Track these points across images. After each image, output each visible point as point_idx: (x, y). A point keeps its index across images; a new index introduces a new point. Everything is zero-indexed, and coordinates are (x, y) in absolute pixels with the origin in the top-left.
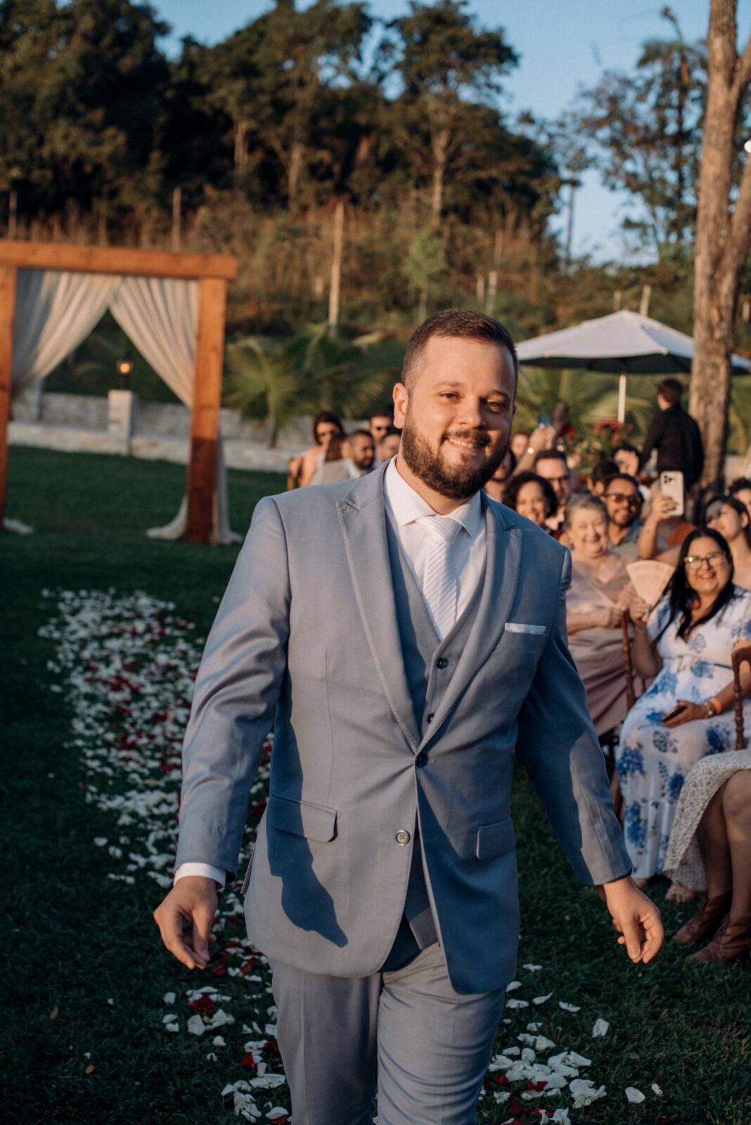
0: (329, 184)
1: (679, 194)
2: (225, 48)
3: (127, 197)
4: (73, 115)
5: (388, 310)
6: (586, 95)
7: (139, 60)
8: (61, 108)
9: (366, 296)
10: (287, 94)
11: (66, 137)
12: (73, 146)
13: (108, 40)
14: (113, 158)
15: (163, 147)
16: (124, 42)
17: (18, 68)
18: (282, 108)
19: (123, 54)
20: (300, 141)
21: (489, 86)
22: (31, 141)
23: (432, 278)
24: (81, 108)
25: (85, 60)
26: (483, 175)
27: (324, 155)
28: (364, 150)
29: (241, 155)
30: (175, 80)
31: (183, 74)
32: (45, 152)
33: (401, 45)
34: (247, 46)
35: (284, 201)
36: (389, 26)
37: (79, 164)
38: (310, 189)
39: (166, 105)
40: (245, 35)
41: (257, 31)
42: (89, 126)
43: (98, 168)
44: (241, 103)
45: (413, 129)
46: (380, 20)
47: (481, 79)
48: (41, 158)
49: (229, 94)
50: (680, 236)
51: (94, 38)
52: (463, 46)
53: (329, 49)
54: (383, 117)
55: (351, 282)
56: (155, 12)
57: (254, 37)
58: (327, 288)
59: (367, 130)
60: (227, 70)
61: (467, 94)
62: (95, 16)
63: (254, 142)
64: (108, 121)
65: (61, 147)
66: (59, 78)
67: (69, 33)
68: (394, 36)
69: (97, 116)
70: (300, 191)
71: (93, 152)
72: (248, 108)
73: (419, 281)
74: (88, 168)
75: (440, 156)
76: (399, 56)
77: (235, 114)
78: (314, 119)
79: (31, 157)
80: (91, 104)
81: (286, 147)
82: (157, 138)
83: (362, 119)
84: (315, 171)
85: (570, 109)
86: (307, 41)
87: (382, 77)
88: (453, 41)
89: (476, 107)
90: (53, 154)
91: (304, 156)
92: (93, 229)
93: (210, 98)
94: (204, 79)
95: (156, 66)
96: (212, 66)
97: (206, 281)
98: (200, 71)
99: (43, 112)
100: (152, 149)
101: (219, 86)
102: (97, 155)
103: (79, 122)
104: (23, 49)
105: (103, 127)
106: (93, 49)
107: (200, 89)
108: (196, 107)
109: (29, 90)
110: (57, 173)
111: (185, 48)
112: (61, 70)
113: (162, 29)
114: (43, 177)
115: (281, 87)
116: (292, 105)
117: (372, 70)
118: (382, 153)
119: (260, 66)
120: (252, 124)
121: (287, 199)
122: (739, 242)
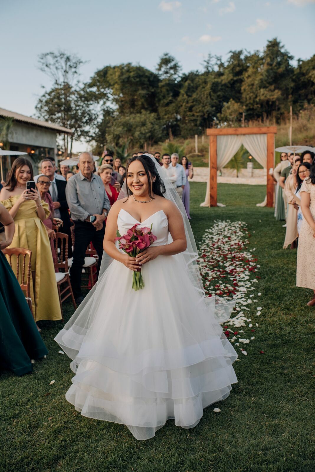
2: (311, 61)
3: (282, 110)
4: (265, 87)
7: (284, 68)
8: (263, 85)
11: (264, 94)
12: (266, 97)
13: (275, 64)
14: (277, 99)
15: (292, 94)
16: (279, 64)
17: (249, 76)
19: (279, 68)
22: (254, 96)
24: (267, 85)
25: (267, 71)
30: (295, 73)
31: (298, 71)
32: (257, 100)
37: (268, 101)
39: (293, 81)
42: (270, 90)
43: (274, 102)
48: (257, 102)
49: (312, 75)
51: (270, 64)
56: (289, 53)
60: (311, 67)
62: (270, 57)
64: (276, 88)
65: (262, 98)
66: (261, 77)
69: (272, 87)
71: (271, 97)
74: (270, 103)
79: (254, 101)
80: (270, 84)
82: (291, 91)
90: (260, 100)
92: (270, 121)
93: (307, 77)
94: (305, 72)
95: (290, 70)
96: (307, 68)
97: (269, 134)
98: (303, 69)
99: (257, 88)
100: (289, 95)
101: (309, 72)
102: (273, 99)
103: (267, 89)
104: (250, 70)
105: (274, 90)
106: (270, 67)
107: (304, 75)
108: (302, 80)
109: (252, 82)
110: (262, 105)
111: (299, 63)
112: (262, 75)
113: (291, 58)
114: (258, 107)
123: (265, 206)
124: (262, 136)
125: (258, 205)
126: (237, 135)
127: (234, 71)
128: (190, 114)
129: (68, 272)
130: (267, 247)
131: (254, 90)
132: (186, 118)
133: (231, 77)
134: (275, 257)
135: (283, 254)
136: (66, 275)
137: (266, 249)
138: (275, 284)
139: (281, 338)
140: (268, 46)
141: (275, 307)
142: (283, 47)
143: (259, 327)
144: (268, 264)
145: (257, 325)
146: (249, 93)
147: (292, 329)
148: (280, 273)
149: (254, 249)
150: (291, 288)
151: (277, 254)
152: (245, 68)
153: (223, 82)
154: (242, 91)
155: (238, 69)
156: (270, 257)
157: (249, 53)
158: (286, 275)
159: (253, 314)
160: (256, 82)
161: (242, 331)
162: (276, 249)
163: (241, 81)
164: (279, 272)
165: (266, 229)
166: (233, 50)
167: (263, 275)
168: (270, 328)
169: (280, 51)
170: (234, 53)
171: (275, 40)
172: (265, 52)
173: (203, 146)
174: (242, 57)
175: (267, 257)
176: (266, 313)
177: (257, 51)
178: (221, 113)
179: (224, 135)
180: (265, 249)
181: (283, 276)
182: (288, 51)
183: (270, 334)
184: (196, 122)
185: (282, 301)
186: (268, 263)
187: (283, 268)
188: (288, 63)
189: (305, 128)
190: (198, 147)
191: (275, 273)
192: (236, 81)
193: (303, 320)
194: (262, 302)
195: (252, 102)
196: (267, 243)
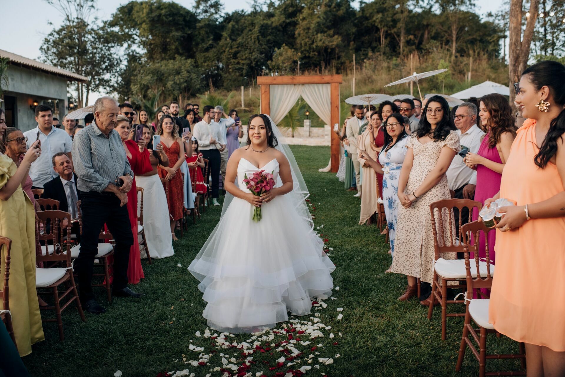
0: (414, 47)
1: (545, 35)
2: (375, 3)
3: (343, 59)
4: (323, 32)
6: (505, 3)
7: (345, 11)
8: (320, 29)
9: (424, 85)
10: (397, 16)
11: (321, 40)
12: (324, 43)
13: (334, 5)
14: (337, 45)
15: (354, 40)
16: (339, 5)
17: (304, 19)
18: (395, 22)
19: (340, 10)
20: (403, 33)
21: (471, 4)
22: (310, 42)
23: (446, 76)
24: (326, 30)
25: (325, 13)
26: (471, 38)
27: (412, 37)
28: (426, 34)
29: (383, 40)
30: (357, 16)
31: (361, 14)
32: (314, 46)
37: (326, 48)
38: (407, 50)
39: (355, 25)
42: (329, 36)
43: (333, 50)
44: (381, 22)
45: (443, 24)
47: (468, 3)
48: (313, 48)
49: (377, 19)
50: (546, 52)
51: (329, 5)
54: (433, 21)
59: (427, 26)
60: (375, 10)
61: (463, 8)
63: (387, 35)
64: (335, 33)
65: (320, 44)
66: (319, 20)
67: (320, 4)
69: (331, 32)
70: (404, 51)
72: (383, 24)
73: (442, 78)
74: (329, 50)
75: (454, 33)
77: (379, 26)
78: (407, 25)
79: (310, 48)
80: (329, 28)
81: (398, 36)
82: (352, 37)
83: (425, 22)
84: (408, 43)
85: (500, 9)
87: (431, 7)
89: (468, 13)
90: (317, 46)
91: (404, 38)
92: (329, 71)
93: (370, 21)
94: (368, 15)
95: (351, 12)
96: (370, 11)
97: (333, 84)
98: (366, 12)
99: (313, 33)
100: (351, 41)
101: (373, 16)
102: (332, 45)
103: (325, 35)
104: (306, 12)
105: (333, 36)
106: (329, 9)
107: (367, 19)
108: (365, 25)
109: (308, 26)
110: (319, 53)
111: (361, 5)
112: (319, 17)
114: (315, 55)
115: (395, 14)
116: (399, 20)
117: (427, 4)
118: (433, 34)
119: (387, 8)
120: (386, 29)
121: (399, 53)
122: (525, 51)
123: (329, 172)
124: (325, 86)
125: (321, 170)
126: (295, 85)
127: (287, 12)
128: (234, 62)
129: (70, 266)
130: (338, 222)
131: (310, 35)
132: (230, 67)
133: (283, 18)
134: (350, 237)
135: (359, 231)
136: (68, 271)
137: (337, 226)
138: (355, 272)
139: (376, 353)
141: (361, 306)
143: (343, 338)
144: (342, 246)
145: (340, 334)
146: (304, 38)
147: (388, 338)
148: (359, 258)
149: (322, 226)
150: (377, 279)
151: (352, 232)
152: (299, 9)
153: (274, 25)
154: (296, 36)
155: (291, 10)
156: (344, 237)
158: (367, 260)
159: (332, 317)
160: (313, 26)
161: (320, 345)
162: (349, 225)
163: (295, 24)
164: (358, 256)
165: (333, 200)
167: (339, 261)
168: (358, 339)
173: (250, 100)
175: (340, 237)
176: (350, 316)
178: (272, 61)
179: (279, 84)
180: (335, 225)
181: (364, 262)
183: (360, 347)
184: (242, 71)
185: (368, 297)
186: (343, 244)
187: (363, 251)
188: (349, 5)
189: (370, 80)
190: (244, 100)
191: (352, 258)
192: (289, 24)
193: (401, 324)
194: (342, 299)
195: (308, 49)
196: (337, 217)
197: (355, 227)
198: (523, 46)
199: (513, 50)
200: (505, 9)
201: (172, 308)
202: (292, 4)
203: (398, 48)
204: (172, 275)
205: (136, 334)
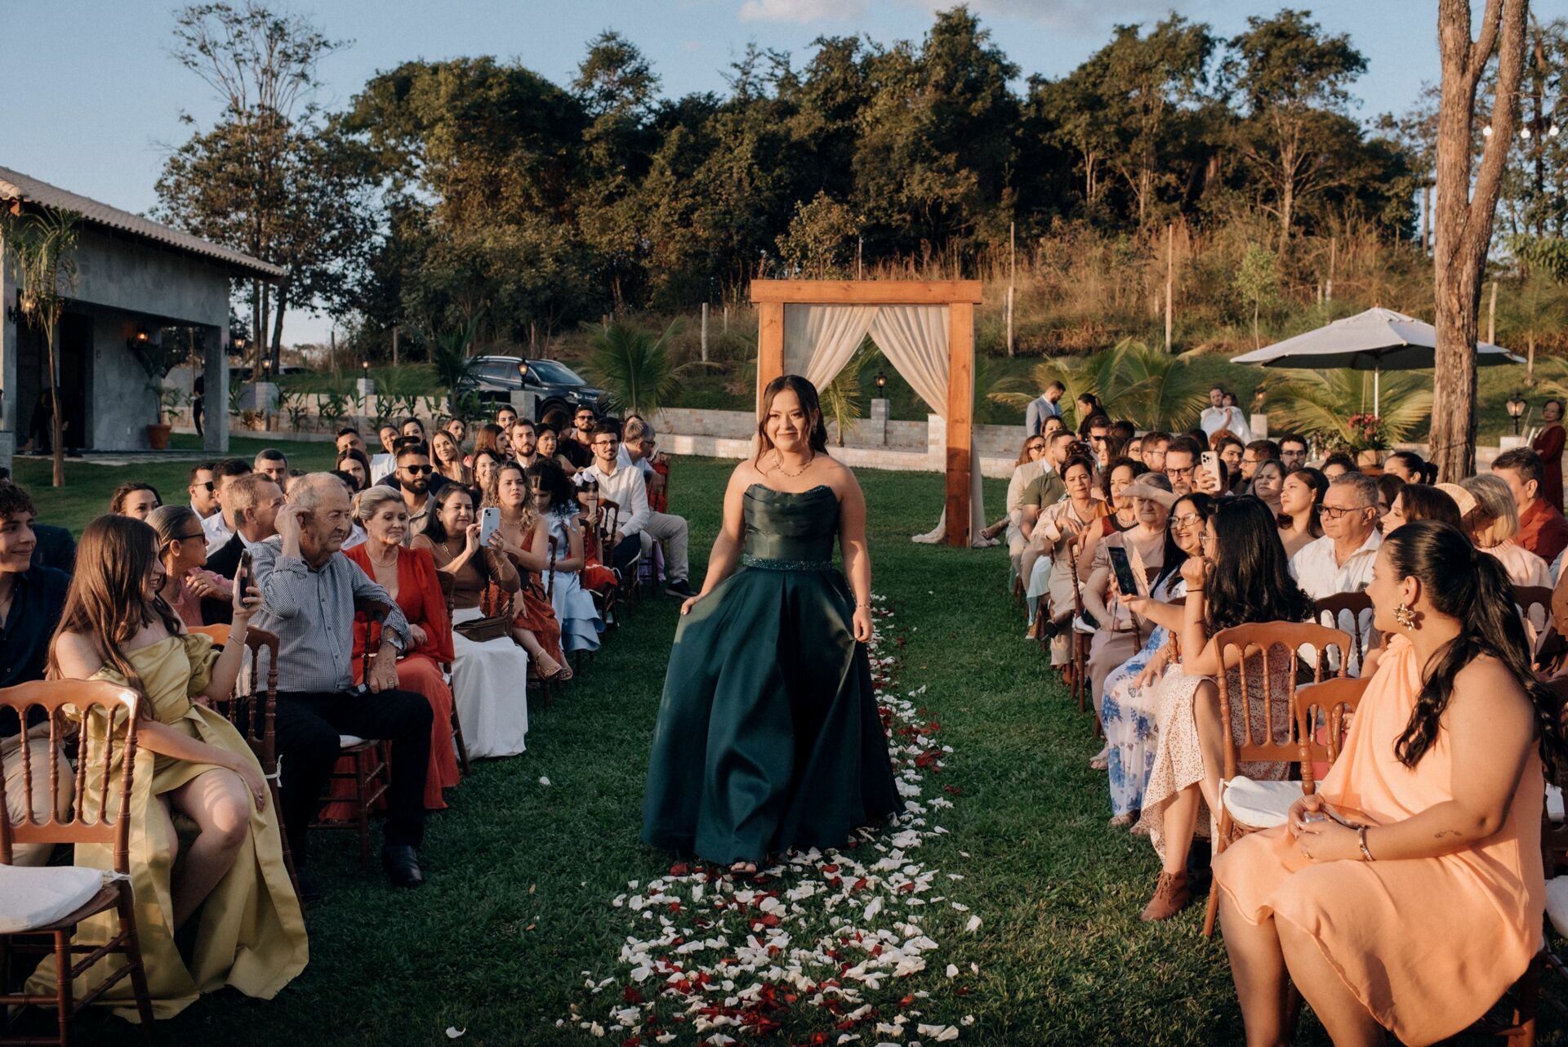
0: (1176, 205)
1: (1539, 184)
2: (1072, 83)
3: (981, 235)
4: (929, 159)
5: (1224, 324)
6: (1430, 93)
7: (988, 105)
9: (1203, 311)
10: (1132, 122)
11: (922, 181)
12: (929, 189)
13: (959, 85)
14: (966, 197)
15: (1013, 183)
16: (974, 88)
17: (877, 122)
18: (1126, 137)
19: (973, 99)
20: (1148, 167)
21: (1335, 94)
22: (892, 187)
23: (1264, 289)
24: (936, 153)
25: (937, 108)
26: (1334, 184)
27: (1171, 178)
28: (1211, 172)
29: (1092, 184)
30: (1024, 117)
31: (1032, 113)
32: (903, 197)
33: (1245, 63)
34: (1092, 79)
35: (1132, 225)
36: (1232, 45)
37: (935, 206)
38: (1156, 212)
39: (1016, 142)
40: (1090, 69)
41: (1102, 63)
42: (944, 169)
43: (954, 208)
44: (1088, 134)
45: (1259, 145)
46: (1221, 40)
47: (1328, 89)
48: (900, 204)
49: (1076, 127)
51: (945, 87)
52: (1306, 58)
53: (1172, 75)
54: (1230, 135)
55: (1186, 299)
56: (1004, 56)
57: (1100, 71)
58: (1162, 307)
59: (1213, 150)
60: (1073, 104)
61: (1314, 103)
62: (945, 65)
63: (1102, 172)
64: (959, 166)
65: (918, 192)
66: (914, 126)
67: (922, 84)
68: (1237, 55)
69: (951, 159)
70: (1149, 215)
71: (948, 193)
72: (1094, 140)
73: (1252, 293)
74: (944, 209)
75: (1289, 170)
76: (1243, 74)
77: (1083, 146)
78: (1160, 145)
79: (891, 204)
80: (945, 149)
81: (1134, 174)
82: (1008, 176)
83: (1208, 140)
84: (1161, 193)
85: (1415, 109)
86: (1149, 69)
87: (1226, 98)
88: (1296, 53)
89: (1324, 116)
90: (909, 198)
91: (1152, 181)
92: (944, 265)
93: (1058, 132)
94: (1052, 115)
95: (1006, 107)
96: (1058, 105)
97: (955, 306)
98: (1047, 108)
99: (901, 160)
100: (1004, 186)
101: (1066, 120)
102: (952, 196)
103: (934, 167)
104: (882, 101)
105: (957, 170)
106: (945, 97)
107: (1049, 125)
108: (1046, 142)
109: (887, 141)
110: (916, 214)
111: (1033, 88)
112: (917, 119)
113: (1011, 71)
114: (904, 220)
115: (1126, 115)
116: (1137, 132)
117: (1216, 89)
118: (1230, 171)
119: (1105, 98)
120: (1099, 154)
121: (1137, 223)
122: (1478, 229)
123: (940, 543)
124: (932, 310)
125: (916, 539)
126: (853, 305)
127: (831, 104)
128: (683, 236)
130: (964, 680)
131: (893, 166)
132: (670, 247)
133: (819, 121)
134: (997, 719)
135: (1021, 705)
137: (963, 690)
138: (1014, 812)
139: (1068, 1017)
140: (938, 31)
141: (1029, 900)
142: (986, 34)
143: (980, 977)
144: (977, 742)
145: (974, 967)
146: (876, 173)
147: (1101, 981)
148: (1024, 775)
149: (923, 688)
150: (1071, 831)
151: (1004, 707)
152: (863, 94)
153: (795, 137)
154: (855, 167)
155: (841, 96)
156: (982, 718)
157: (878, 47)
158: (1045, 780)
159: (952, 925)
160: (900, 142)
161: (922, 994)
162: (995, 688)
163: (851, 135)
164: (1020, 769)
165: (952, 619)
166: (828, 37)
167: (968, 781)
168: (1021, 980)
169: (976, 47)
170: (829, 44)
171: (962, 11)
172: (927, 47)
173: (725, 339)
174: (857, 59)
175: (970, 718)
176: (998, 922)
177: (906, 43)
178: (788, 234)
179: (809, 302)
180: (956, 688)
181: (1034, 787)
182: (1001, 48)
183: (1027, 1002)
184: (704, 260)
185: (1046, 875)
186: (978, 736)
187: (1032, 758)
188: (1002, 87)
189: (1055, 294)
190: (709, 341)
191: (1005, 774)
192: (837, 135)
193: (1134, 948)
194: (978, 880)
195: (885, 203)
196: (962, 666)
197: (1012, 693)
198: (1474, 215)
199: (1447, 226)
200: (1430, 109)
201: (532, 889)
202: (845, 80)
203: (1133, 208)
204: (528, 805)
205: (440, 953)
